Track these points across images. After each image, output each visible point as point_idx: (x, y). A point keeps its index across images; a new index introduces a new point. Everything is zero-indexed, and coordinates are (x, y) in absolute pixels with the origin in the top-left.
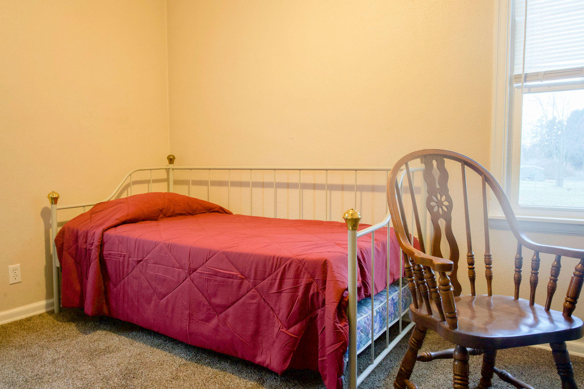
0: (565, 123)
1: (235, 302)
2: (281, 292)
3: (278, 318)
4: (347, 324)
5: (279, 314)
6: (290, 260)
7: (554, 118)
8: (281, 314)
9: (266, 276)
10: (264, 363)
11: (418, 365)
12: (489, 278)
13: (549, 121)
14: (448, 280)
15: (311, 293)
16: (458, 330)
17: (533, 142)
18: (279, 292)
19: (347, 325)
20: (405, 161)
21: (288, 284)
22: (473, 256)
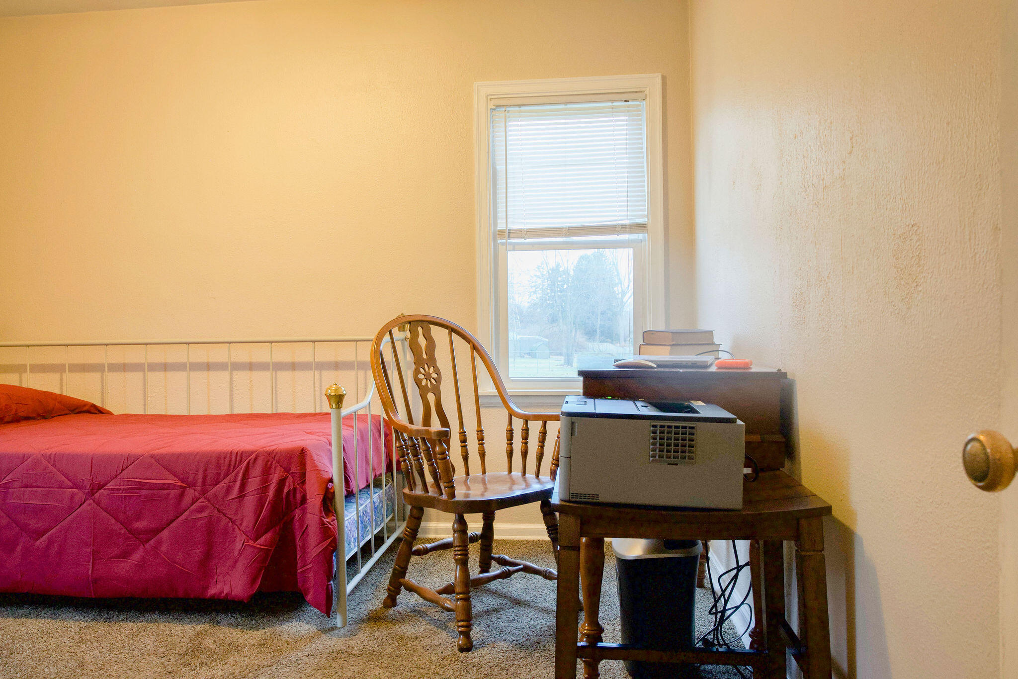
0: (572, 273)
1: (172, 522)
2: (244, 496)
3: (240, 530)
4: (335, 518)
5: (241, 524)
6: (255, 454)
7: (558, 265)
8: (244, 524)
9: (221, 478)
10: (221, 592)
11: (414, 558)
12: (482, 455)
13: (550, 269)
14: (445, 448)
15: (286, 490)
16: (457, 499)
17: (532, 300)
18: (242, 495)
19: (334, 520)
20: (387, 329)
21: (253, 484)
22: (465, 432)
